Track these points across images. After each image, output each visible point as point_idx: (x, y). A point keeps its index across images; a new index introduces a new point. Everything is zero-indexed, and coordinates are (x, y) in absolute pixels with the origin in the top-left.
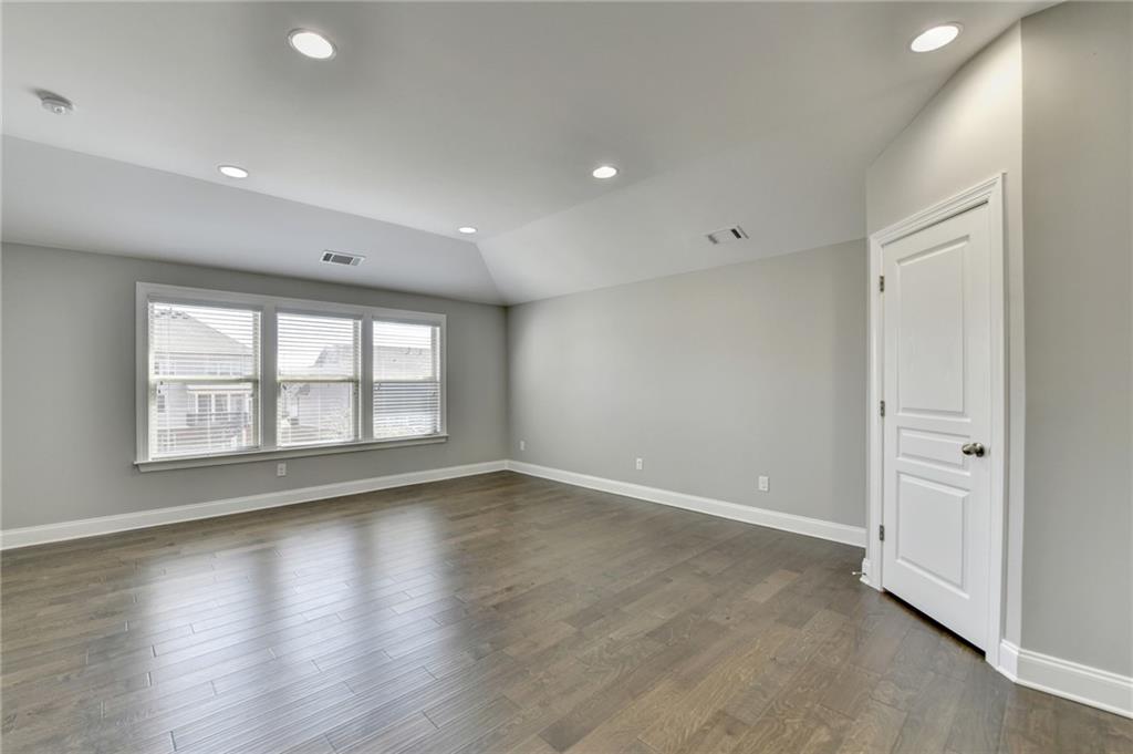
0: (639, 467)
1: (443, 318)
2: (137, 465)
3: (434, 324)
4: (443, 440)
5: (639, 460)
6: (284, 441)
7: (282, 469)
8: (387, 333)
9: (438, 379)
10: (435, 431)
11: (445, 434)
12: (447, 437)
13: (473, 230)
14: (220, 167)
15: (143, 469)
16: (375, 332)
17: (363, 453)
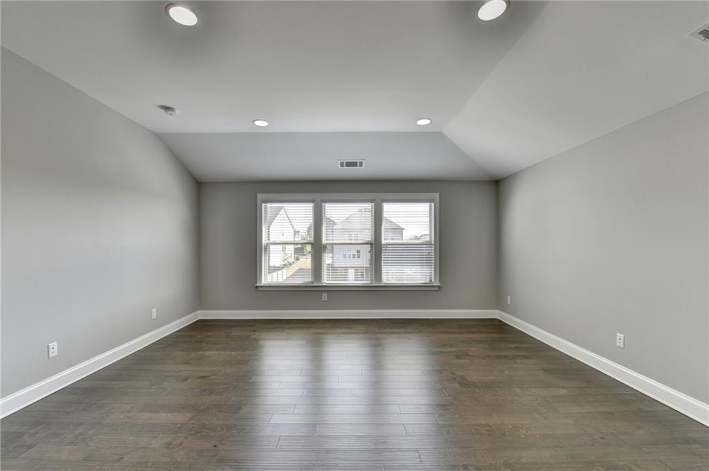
0: (620, 343)
1: (436, 196)
2: (257, 287)
3: (430, 201)
4: (437, 289)
5: (620, 335)
6: (326, 280)
7: (325, 296)
8: (394, 211)
9: (433, 242)
10: (431, 281)
11: (438, 284)
12: (439, 286)
13: (428, 122)
14: (253, 121)
15: (260, 289)
16: (385, 210)
17: (376, 292)
